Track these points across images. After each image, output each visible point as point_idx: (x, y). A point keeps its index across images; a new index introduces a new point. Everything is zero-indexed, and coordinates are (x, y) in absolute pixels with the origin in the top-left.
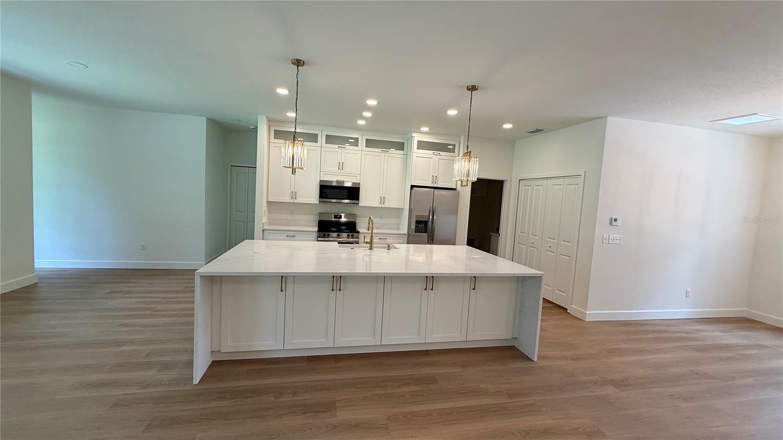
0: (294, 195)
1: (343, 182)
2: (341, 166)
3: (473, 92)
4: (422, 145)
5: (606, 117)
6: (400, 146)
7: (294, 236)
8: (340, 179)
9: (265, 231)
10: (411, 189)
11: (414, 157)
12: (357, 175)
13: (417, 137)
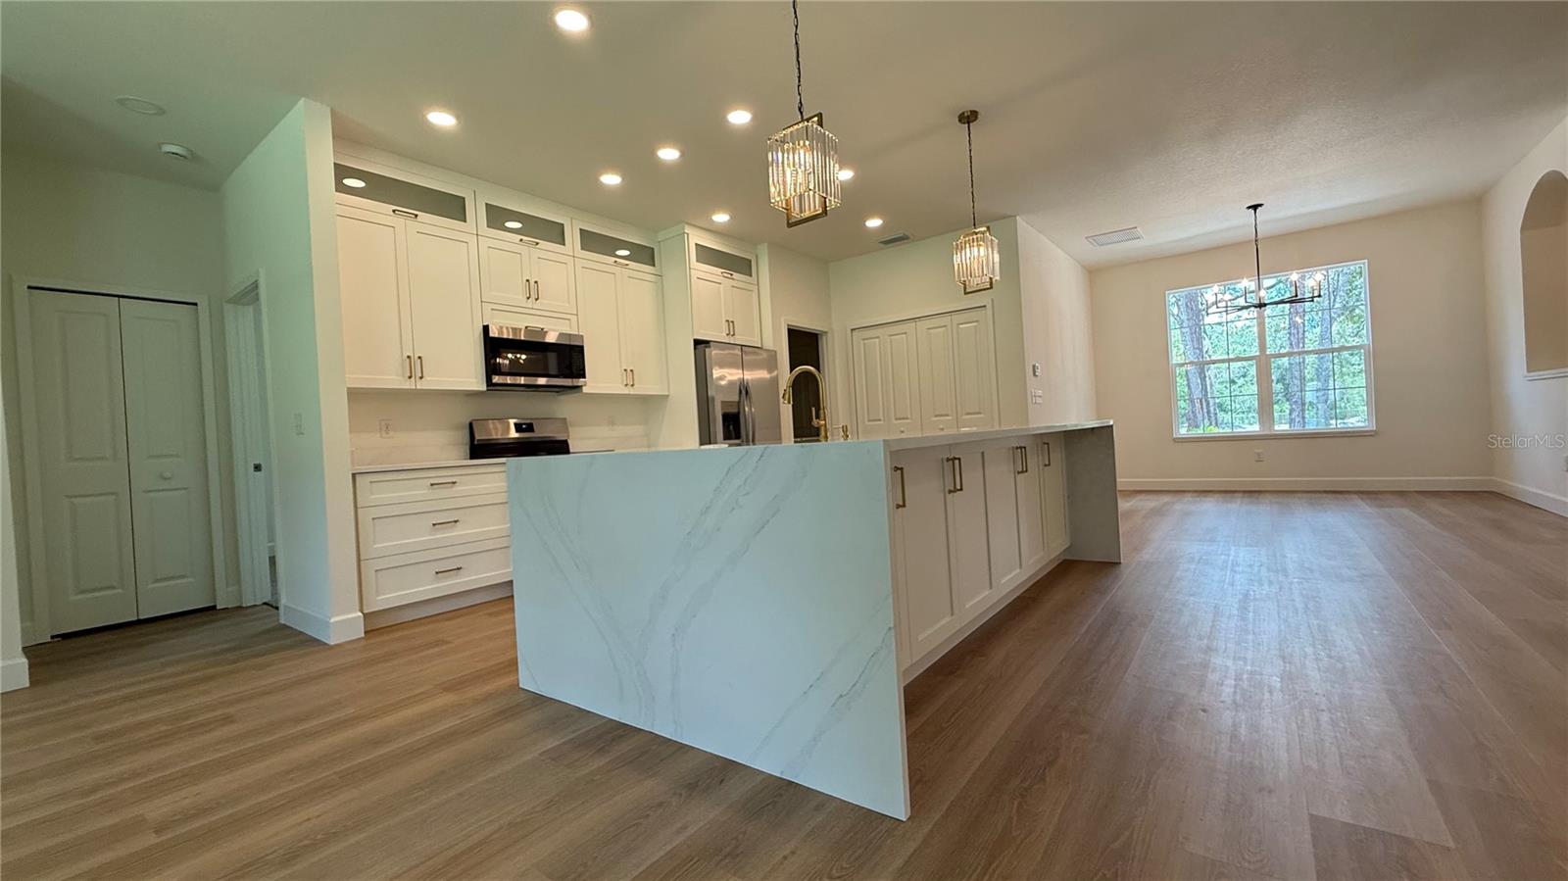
0: (414, 365)
1: (543, 332)
2: (533, 290)
3: (971, 124)
4: (707, 255)
5: (1015, 216)
6: (645, 255)
7: (454, 483)
8: (536, 323)
9: (357, 476)
10: (695, 348)
11: (694, 279)
12: (569, 317)
13: (695, 238)
